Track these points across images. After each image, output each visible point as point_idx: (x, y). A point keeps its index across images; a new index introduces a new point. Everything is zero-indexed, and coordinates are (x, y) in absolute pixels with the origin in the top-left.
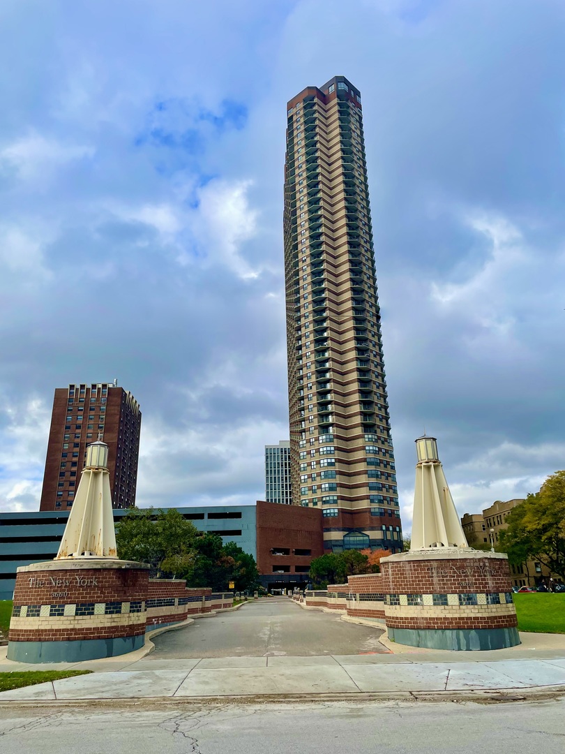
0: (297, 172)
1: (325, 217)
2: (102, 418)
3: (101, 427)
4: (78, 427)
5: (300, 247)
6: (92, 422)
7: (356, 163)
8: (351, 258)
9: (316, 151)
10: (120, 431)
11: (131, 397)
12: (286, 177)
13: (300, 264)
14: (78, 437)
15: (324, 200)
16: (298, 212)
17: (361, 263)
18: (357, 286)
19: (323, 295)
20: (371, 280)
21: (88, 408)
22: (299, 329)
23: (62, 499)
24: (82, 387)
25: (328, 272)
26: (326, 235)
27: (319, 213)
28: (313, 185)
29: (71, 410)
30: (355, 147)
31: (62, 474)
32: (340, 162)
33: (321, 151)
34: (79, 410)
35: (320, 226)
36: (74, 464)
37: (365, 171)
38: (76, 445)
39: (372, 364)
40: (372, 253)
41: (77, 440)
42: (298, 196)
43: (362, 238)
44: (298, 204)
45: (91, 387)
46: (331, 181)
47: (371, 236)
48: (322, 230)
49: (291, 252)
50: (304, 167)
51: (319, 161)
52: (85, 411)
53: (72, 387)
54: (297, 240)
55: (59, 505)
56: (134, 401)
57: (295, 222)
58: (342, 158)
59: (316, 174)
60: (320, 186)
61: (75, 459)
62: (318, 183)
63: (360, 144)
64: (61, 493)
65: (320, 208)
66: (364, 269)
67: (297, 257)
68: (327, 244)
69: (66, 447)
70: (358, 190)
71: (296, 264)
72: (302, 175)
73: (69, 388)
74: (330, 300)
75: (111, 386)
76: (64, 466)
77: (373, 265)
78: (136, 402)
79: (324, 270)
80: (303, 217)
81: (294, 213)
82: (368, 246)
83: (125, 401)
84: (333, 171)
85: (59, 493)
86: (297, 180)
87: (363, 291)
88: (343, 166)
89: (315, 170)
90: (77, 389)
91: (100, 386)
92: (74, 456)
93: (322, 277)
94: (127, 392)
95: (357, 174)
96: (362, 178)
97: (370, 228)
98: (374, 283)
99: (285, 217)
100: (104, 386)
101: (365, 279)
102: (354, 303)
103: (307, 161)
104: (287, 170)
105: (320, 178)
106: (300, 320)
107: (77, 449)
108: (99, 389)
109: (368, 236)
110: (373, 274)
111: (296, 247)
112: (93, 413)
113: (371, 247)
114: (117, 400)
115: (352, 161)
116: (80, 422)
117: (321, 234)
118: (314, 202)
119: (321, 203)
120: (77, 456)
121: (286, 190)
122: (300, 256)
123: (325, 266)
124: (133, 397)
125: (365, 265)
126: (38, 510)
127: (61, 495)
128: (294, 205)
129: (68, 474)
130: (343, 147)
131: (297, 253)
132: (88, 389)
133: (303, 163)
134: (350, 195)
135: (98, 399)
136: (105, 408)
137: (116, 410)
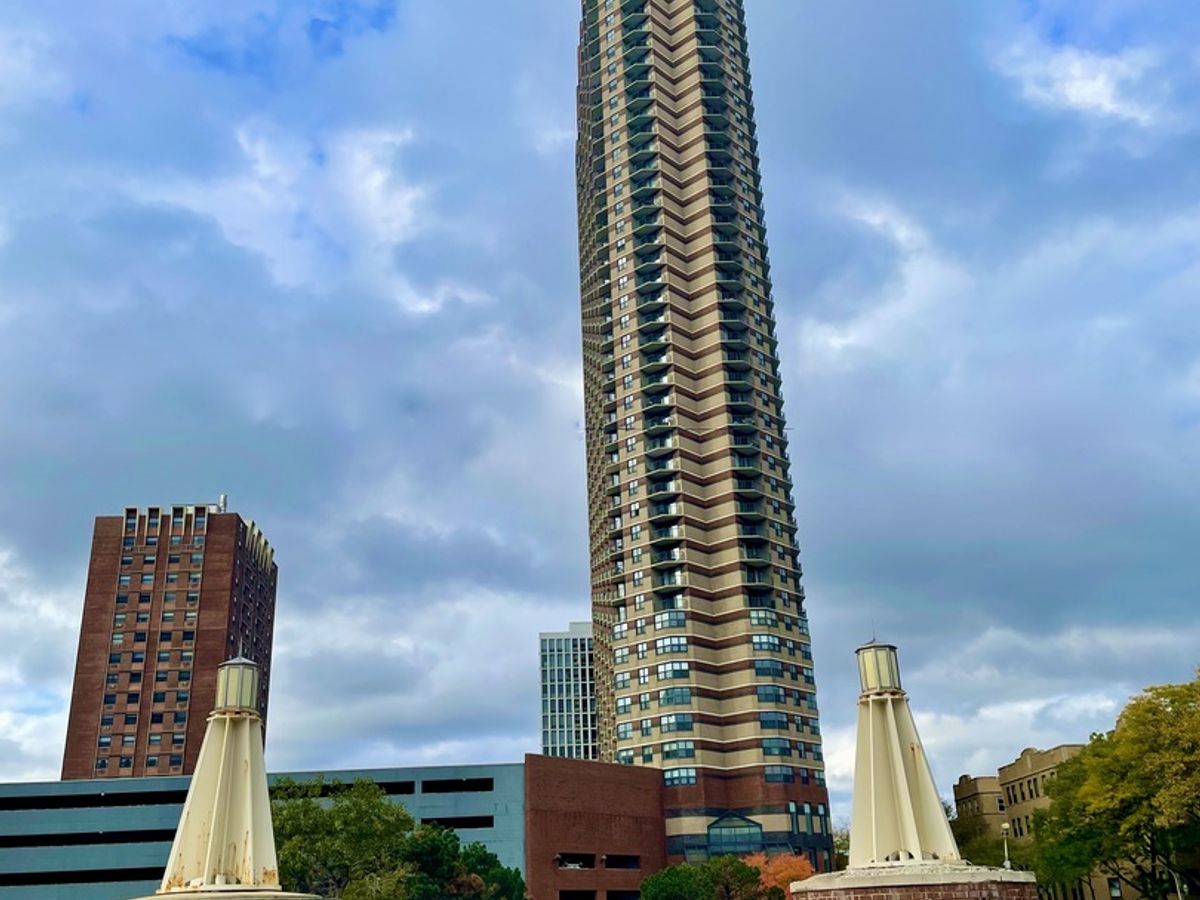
0: (605, 63)
1: (664, 158)
2: (195, 580)
3: (193, 599)
4: (144, 598)
5: (612, 219)
6: (173, 587)
7: (727, 45)
8: (718, 242)
9: (644, 21)
10: (233, 605)
11: (256, 532)
12: (583, 71)
13: (613, 253)
14: (144, 620)
15: (661, 122)
16: (608, 148)
17: (737, 252)
18: (731, 300)
19: (661, 319)
20: (761, 287)
21: (165, 556)
22: (611, 389)
23: (109, 753)
24: (153, 512)
25: (672, 270)
26: (666, 194)
27: (652, 148)
28: (638, 91)
29: (129, 562)
30: (725, 13)
31: (109, 699)
32: (694, 44)
33: (654, 21)
34: (146, 562)
35: (654, 175)
36: (135, 677)
37: (746, 62)
38: (140, 637)
40: (762, 232)
41: (142, 627)
42: (607, 113)
43: (741, 200)
44: (607, 130)
45: (171, 513)
46: (674, 82)
47: (759, 196)
48: (658, 183)
49: (593, 229)
50: (619, 53)
51: (650, 43)
52: (159, 564)
53: (131, 512)
54: (605, 204)
55: (103, 765)
56: (263, 542)
57: (601, 167)
58: (698, 35)
59: (643, 69)
60: (654, 94)
61: (138, 667)
62: (647, 89)
63: (736, 8)
64: (108, 740)
65: (653, 139)
66: (746, 265)
67: (607, 240)
68: (667, 213)
69: (118, 640)
70: (731, 102)
71: (605, 255)
72: (614, 70)
73: (124, 515)
74: (675, 329)
75: (213, 510)
76: (114, 681)
77: (763, 256)
78: (266, 543)
79: (661, 267)
80: (618, 158)
81: (599, 149)
82: (753, 216)
83: (244, 543)
84: (679, 62)
85: (104, 740)
86: (605, 80)
87: (743, 310)
88: (700, 52)
89: (641, 59)
90: (142, 518)
91: (191, 510)
92: (135, 660)
93: (659, 280)
94: (248, 524)
95: (728, 68)
96: (740, 77)
97: (757, 178)
98: (767, 294)
99: (580, 156)
100: (200, 511)
101: (749, 286)
102: (726, 336)
103: (626, 42)
104: (582, 57)
105: (652, 76)
106: (612, 371)
107: (142, 646)
108: (189, 517)
109: (752, 195)
110: (765, 275)
111: (603, 219)
112: (175, 567)
113: (760, 219)
114: (227, 539)
115: (719, 41)
116: (148, 586)
117: (655, 193)
118: (640, 126)
119: (656, 129)
120: (141, 660)
121: (581, 100)
122: (613, 237)
123: (663, 258)
124: (260, 534)
125: (747, 256)
126: (59, 779)
127: (108, 744)
128: (598, 132)
129: (122, 698)
130: (699, 13)
131: (606, 232)
132: (165, 518)
133: (616, 46)
134: (715, 112)
135: (185, 539)
136: (201, 557)
137: (224, 561)
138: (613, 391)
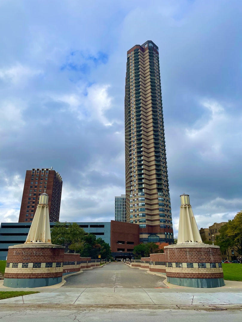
0: (131, 80)
1: (142, 100)
2: (46, 183)
3: (45, 187)
4: (36, 187)
5: (131, 112)
6: (41, 185)
7: (156, 77)
8: (153, 117)
9: (139, 72)
10: (53, 189)
11: (58, 174)
12: (126, 82)
13: (131, 119)
14: (36, 191)
15: (142, 92)
16: (131, 98)
17: (157, 119)
18: (156, 129)
19: (141, 133)
20: (162, 127)
21: (40, 178)
22: (130, 147)
23: (28, 218)
24: (38, 170)
25: (143, 123)
26: (143, 107)
27: (140, 98)
28: (137, 86)
29: (33, 180)
30: (156, 70)
31: (28, 207)
32: (149, 77)
33: (141, 72)
34: (36, 180)
35: (140, 103)
36: (34, 202)
37: (160, 80)
38: (35, 195)
39: (162, 162)
40: (162, 115)
41: (35, 193)
42: (131, 90)
43: (158, 109)
44: (131, 94)
45: (41, 170)
46: (145, 84)
48: (141, 105)
49: (128, 114)
50: (134, 78)
51: (140, 76)
52: (39, 180)
53: (33, 170)
54: (130, 109)
55: (27, 220)
56: (60, 176)
57: (129, 101)
58: (150, 75)
59: (138, 82)
60: (141, 87)
61: (34, 201)
62: (139, 86)
63: (158, 69)
64: (28, 215)
65: (140, 96)
66: (159, 122)
67: (130, 116)
68: (143, 111)
69: (30, 195)
70: (157, 89)
71: (130, 119)
72: (133, 82)
73: (32, 170)
74: (144, 135)
75: (50, 170)
76: (29, 203)
77: (162, 120)
78: (60, 177)
79: (141, 122)
80: (133, 100)
81: (129, 98)
82: (160, 112)
83: (56, 176)
84: (146, 80)
85: (27, 215)
86: (131, 84)
87: (158, 131)
88: (150, 78)
89: (138, 80)
90: (36, 171)
91: (45, 170)
92: (33, 199)
93: (141, 125)
94: (57, 173)
95: (156, 82)
96: (159, 84)
97: (162, 104)
98: (163, 128)
99: (125, 100)
100: (47, 170)
101: (159, 126)
102: (154, 136)
103: (135, 76)
104: (126, 79)
105: (140, 83)
106: (131, 143)
107: (35, 196)
108: (45, 171)
109: (161, 108)
110: (163, 124)
111: (130, 112)
112: (42, 181)
113: (162, 113)
114: (52, 175)
115: (154, 76)
116: (36, 185)
117: (141, 107)
118: (138, 93)
119: (141, 94)
120: (35, 199)
121: (126, 88)
122: (132, 116)
123: (142, 120)
124: (59, 175)
125: (159, 120)
126: (17, 222)
127: (28, 216)
128: (129, 94)
129: (31, 207)
130: (150, 70)
131: (130, 115)
132: (40, 171)
133: (133, 77)
134: (153, 90)
135: (44, 175)
136: (47, 179)
137: (52, 180)
138: (131, 147)
